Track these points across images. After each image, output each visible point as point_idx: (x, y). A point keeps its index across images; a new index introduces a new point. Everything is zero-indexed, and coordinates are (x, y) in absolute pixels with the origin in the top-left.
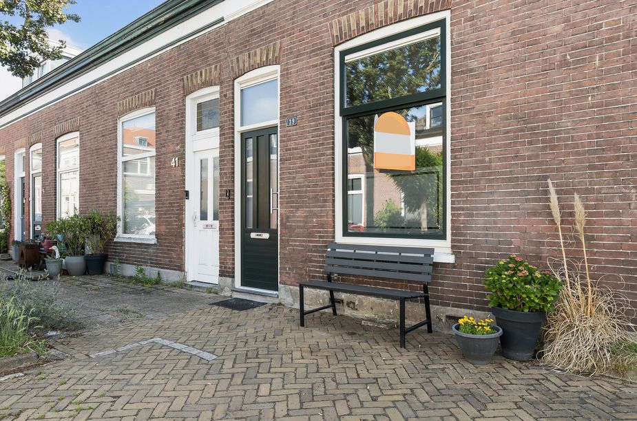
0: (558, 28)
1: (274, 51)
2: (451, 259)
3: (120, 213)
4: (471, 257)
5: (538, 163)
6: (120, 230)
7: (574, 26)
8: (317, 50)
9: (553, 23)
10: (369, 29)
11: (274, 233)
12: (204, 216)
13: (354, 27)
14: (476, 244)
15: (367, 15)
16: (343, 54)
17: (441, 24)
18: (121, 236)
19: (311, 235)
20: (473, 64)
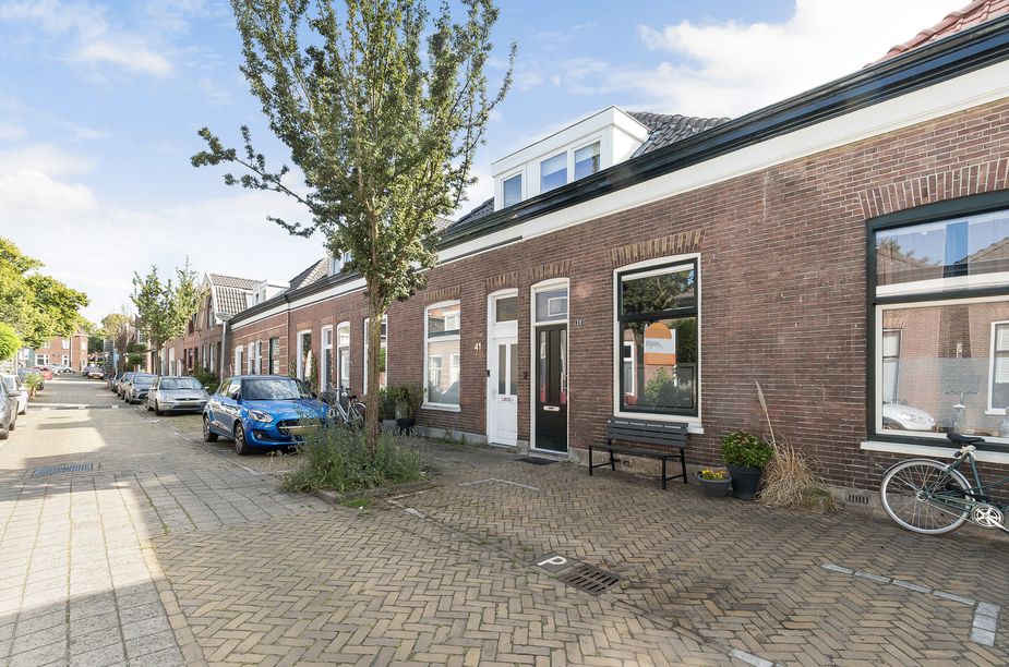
0: (775, 275)
1: (565, 267)
2: (701, 431)
3: (426, 386)
4: (717, 431)
5: (763, 366)
6: (426, 399)
7: (786, 274)
8: (600, 270)
9: (772, 271)
10: (640, 258)
11: (563, 407)
12: (502, 391)
13: (629, 257)
14: (719, 421)
15: (638, 248)
16: (620, 274)
17: (694, 261)
18: (427, 404)
19: (595, 410)
20: (718, 293)
